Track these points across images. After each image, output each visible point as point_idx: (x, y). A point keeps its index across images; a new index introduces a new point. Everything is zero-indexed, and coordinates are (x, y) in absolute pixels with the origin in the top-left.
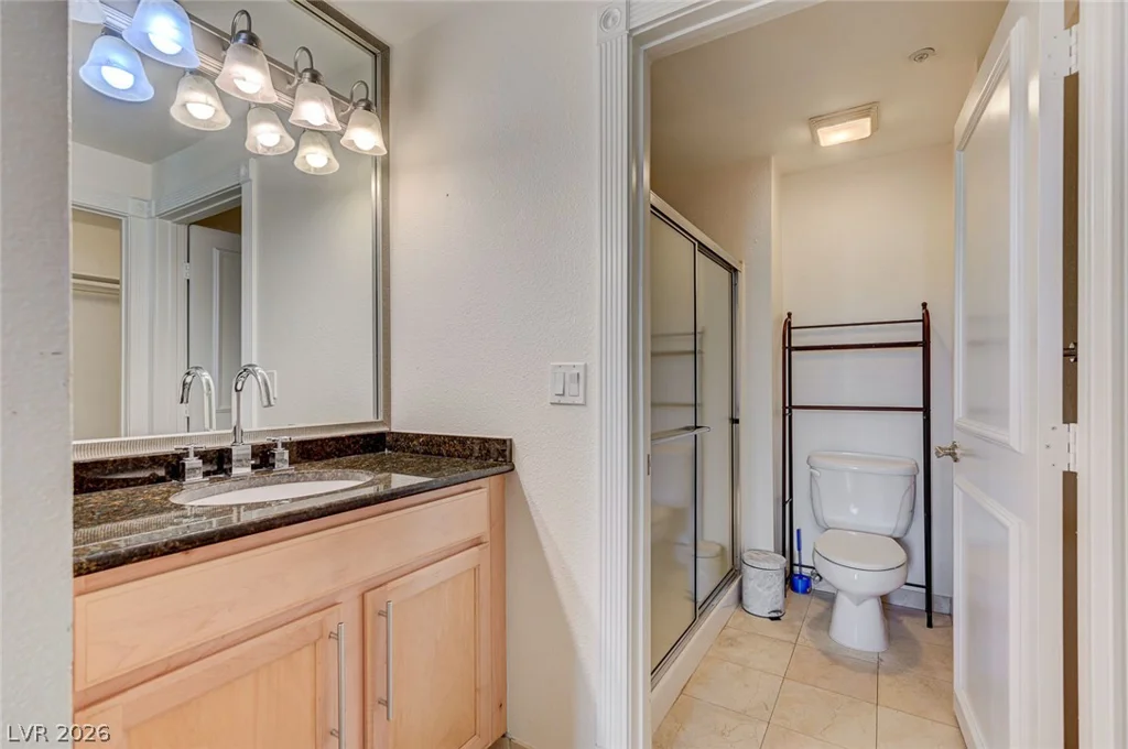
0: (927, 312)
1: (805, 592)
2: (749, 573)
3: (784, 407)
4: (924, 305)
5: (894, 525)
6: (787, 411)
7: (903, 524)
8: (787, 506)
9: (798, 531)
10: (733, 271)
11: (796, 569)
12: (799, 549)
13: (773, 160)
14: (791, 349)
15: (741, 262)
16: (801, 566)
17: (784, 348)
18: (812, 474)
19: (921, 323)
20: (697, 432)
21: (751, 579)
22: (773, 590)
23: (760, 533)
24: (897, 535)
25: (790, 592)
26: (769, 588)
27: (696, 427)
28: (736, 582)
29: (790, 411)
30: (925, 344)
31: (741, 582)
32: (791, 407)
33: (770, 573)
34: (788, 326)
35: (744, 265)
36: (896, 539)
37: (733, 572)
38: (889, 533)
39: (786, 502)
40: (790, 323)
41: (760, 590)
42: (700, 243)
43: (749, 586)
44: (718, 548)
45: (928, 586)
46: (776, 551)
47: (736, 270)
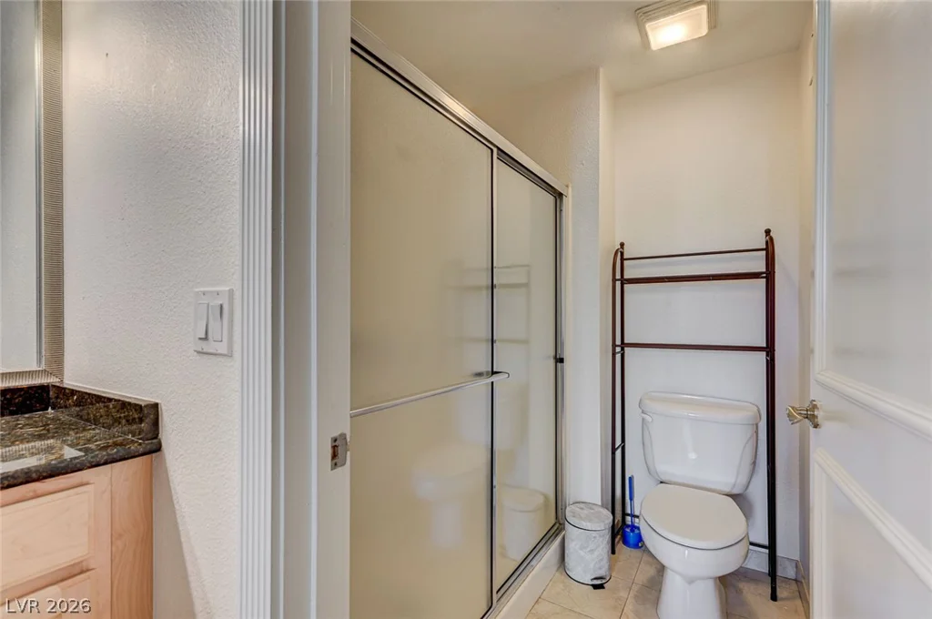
0: (771, 239)
1: (636, 546)
2: (571, 532)
3: (614, 346)
4: (768, 232)
5: (733, 481)
6: (618, 349)
7: (743, 480)
8: (618, 453)
9: (631, 479)
10: (558, 196)
11: (629, 519)
12: (631, 499)
13: (601, 70)
14: (624, 281)
15: (567, 186)
16: (633, 516)
17: (614, 280)
18: (643, 419)
19: (764, 252)
20: (495, 378)
21: (573, 540)
22: (596, 553)
23: (587, 483)
24: (736, 491)
25: (620, 547)
26: (592, 551)
27: (494, 373)
28: (559, 539)
29: (623, 349)
30: (769, 276)
31: (564, 539)
32: (623, 346)
33: (594, 534)
34: (620, 256)
35: (570, 189)
36: (734, 497)
37: (557, 528)
38: (727, 489)
39: (616, 448)
40: (622, 254)
41: (582, 553)
42: (499, 149)
43: (572, 547)
44: (541, 500)
45: (772, 546)
46: (603, 506)
47: (561, 195)
